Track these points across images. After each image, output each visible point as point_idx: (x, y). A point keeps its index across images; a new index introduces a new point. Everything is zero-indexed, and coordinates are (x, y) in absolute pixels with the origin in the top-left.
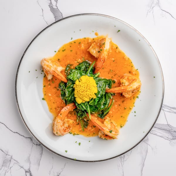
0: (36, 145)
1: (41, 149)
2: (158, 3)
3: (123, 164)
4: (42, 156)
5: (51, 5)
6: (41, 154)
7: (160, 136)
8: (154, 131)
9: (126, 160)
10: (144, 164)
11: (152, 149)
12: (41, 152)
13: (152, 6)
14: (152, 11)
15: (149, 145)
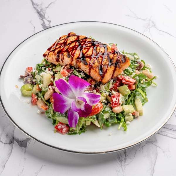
0: (5, 143)
1: (11, 149)
2: (154, 26)
3: (125, 169)
4: (9, 157)
5: (44, 24)
6: (9, 154)
7: (173, 138)
8: (163, 131)
9: (128, 165)
10: (154, 169)
11: (164, 152)
12: (10, 151)
13: (149, 27)
14: (149, 30)
15: (159, 147)
